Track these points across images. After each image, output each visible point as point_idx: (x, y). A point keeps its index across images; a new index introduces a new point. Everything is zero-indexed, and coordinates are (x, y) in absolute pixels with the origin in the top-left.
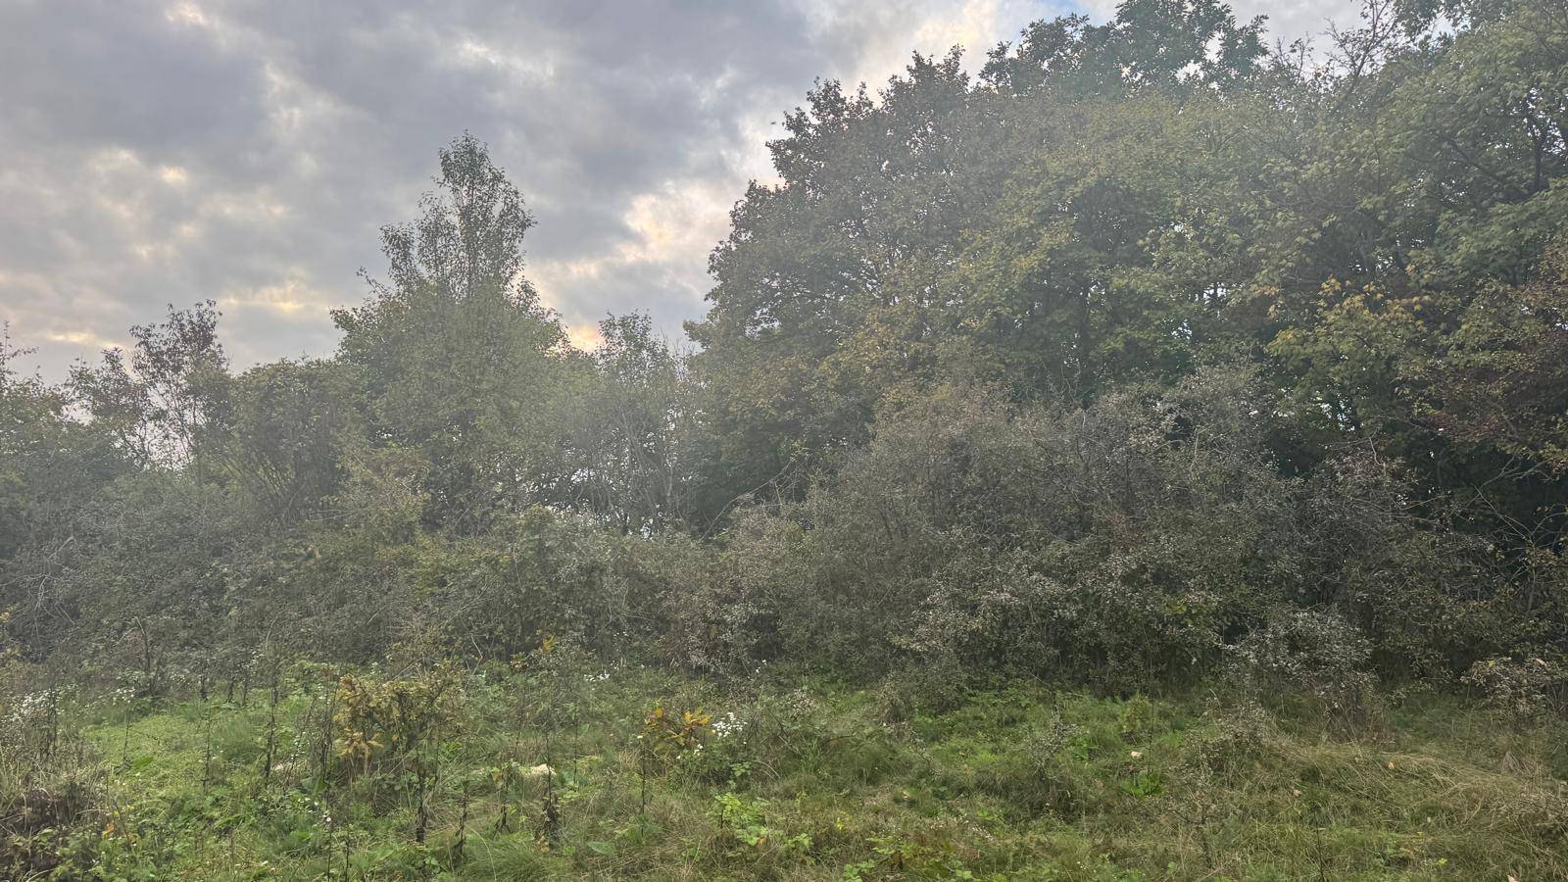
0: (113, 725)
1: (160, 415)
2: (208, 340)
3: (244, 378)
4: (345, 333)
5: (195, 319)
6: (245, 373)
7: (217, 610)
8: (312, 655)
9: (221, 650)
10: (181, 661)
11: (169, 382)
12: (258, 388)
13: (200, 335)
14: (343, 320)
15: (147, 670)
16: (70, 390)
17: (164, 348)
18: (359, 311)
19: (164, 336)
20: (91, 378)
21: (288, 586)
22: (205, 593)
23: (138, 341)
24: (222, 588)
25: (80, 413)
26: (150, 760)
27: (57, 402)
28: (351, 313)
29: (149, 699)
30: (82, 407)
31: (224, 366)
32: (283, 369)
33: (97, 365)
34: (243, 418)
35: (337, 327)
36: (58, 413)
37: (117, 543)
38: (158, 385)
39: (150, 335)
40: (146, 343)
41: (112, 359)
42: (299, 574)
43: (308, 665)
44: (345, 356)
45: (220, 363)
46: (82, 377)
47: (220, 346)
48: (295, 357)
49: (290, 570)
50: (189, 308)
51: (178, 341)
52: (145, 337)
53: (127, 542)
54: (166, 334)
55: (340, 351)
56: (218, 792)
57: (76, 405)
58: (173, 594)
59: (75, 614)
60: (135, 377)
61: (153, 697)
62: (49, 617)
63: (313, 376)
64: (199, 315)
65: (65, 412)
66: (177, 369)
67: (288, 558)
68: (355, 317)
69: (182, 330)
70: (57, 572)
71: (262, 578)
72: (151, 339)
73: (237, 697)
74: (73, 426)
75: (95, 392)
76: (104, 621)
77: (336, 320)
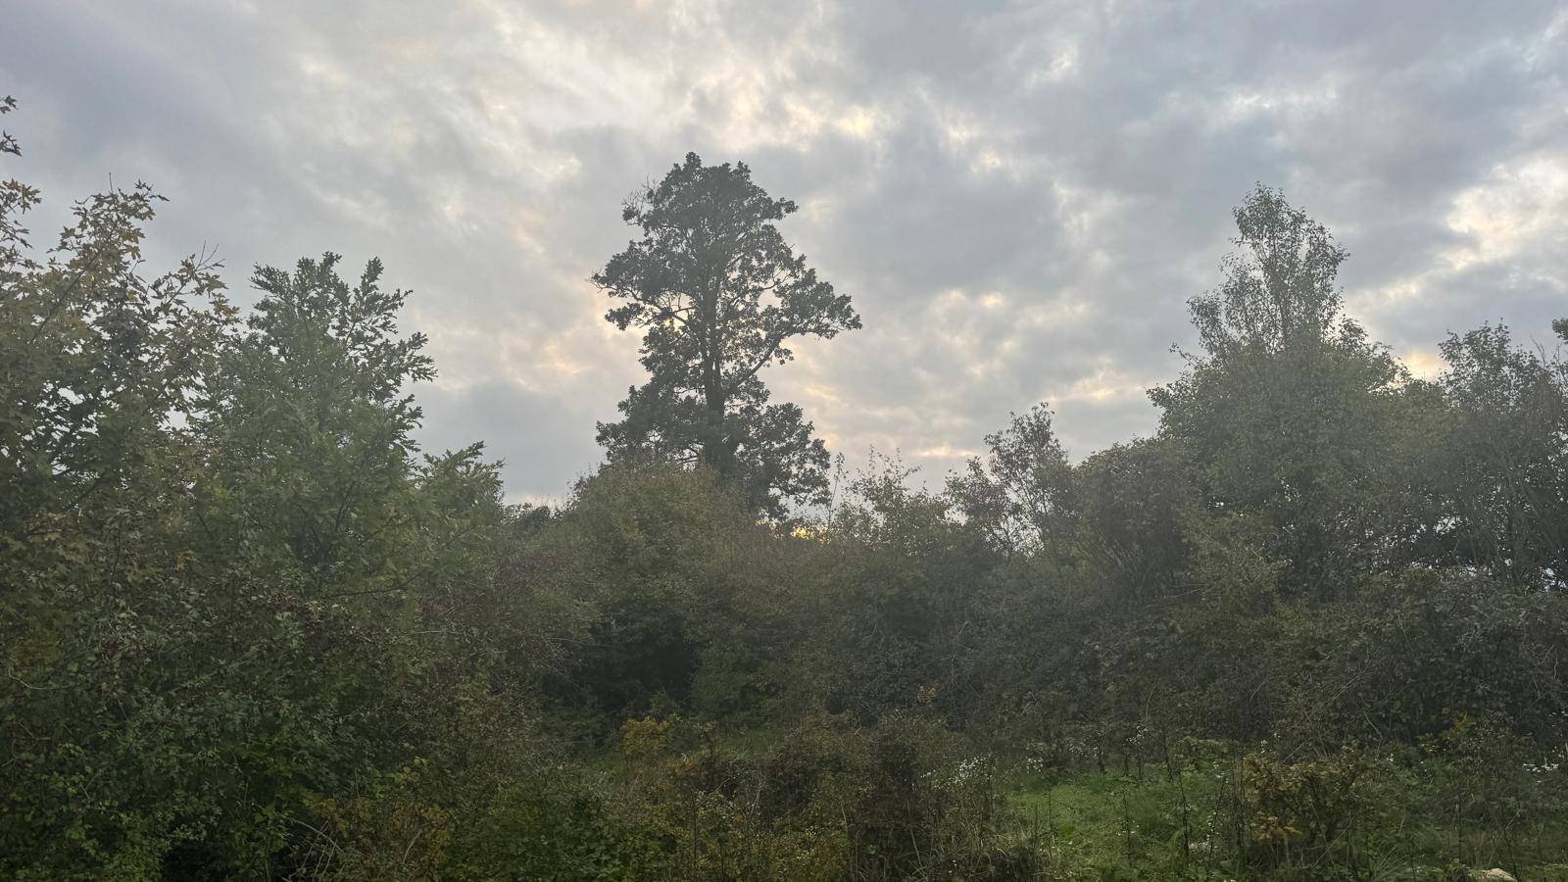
0: (1029, 792)
1: (1017, 509)
2: (1047, 437)
3: (1083, 467)
4: (1164, 410)
5: (1033, 421)
6: (1084, 462)
7: (1094, 685)
8: (1193, 730)
9: (1107, 725)
10: (1075, 733)
11: (1020, 480)
12: (1097, 475)
13: (1038, 434)
14: (1160, 397)
15: (1048, 740)
16: (948, 497)
17: (1012, 451)
18: (1174, 386)
19: (1010, 440)
20: (962, 485)
21: (1156, 661)
22: (1081, 670)
23: (991, 447)
24: (1095, 665)
25: (957, 516)
26: (1073, 829)
27: (940, 508)
28: (1166, 389)
29: (1055, 769)
30: (958, 509)
31: (1064, 459)
32: (1116, 454)
33: (965, 473)
34: (1089, 503)
35: (1155, 405)
36: (943, 517)
37: (1004, 626)
38: (1012, 484)
39: (1000, 441)
40: (997, 448)
41: (975, 466)
42: (1164, 650)
43: (1194, 741)
44: (1166, 432)
45: (1061, 456)
46: (955, 486)
47: (1057, 441)
48: (1126, 441)
49: (1156, 645)
50: (1026, 412)
51: (1021, 443)
52: (995, 442)
53: (1010, 625)
54: (1012, 438)
55: (1161, 427)
56: (1143, 866)
57: (954, 509)
58: (1055, 670)
59: (980, 689)
60: (994, 480)
61: (1058, 769)
62: (960, 691)
63: (1144, 455)
64: (1035, 416)
65: (946, 516)
66: (1024, 467)
67: (1153, 633)
68: (1171, 392)
69: (1024, 432)
70: (962, 653)
71: (1131, 654)
72: (1001, 444)
73: (1133, 771)
74: (955, 525)
75: (967, 497)
76: (1004, 696)
77: (1153, 399)
